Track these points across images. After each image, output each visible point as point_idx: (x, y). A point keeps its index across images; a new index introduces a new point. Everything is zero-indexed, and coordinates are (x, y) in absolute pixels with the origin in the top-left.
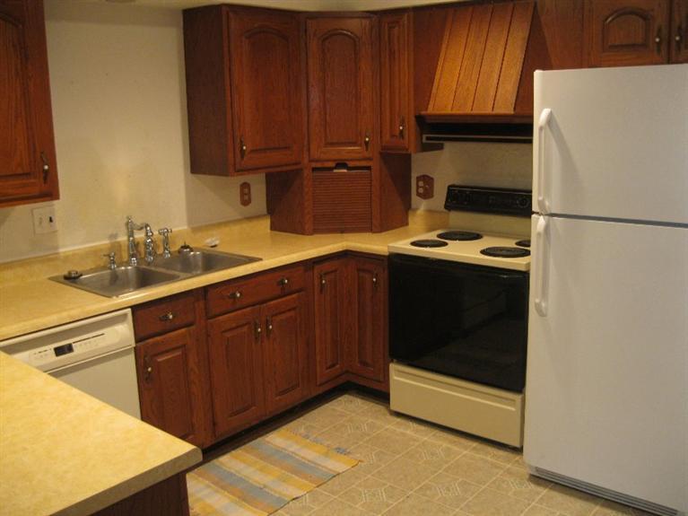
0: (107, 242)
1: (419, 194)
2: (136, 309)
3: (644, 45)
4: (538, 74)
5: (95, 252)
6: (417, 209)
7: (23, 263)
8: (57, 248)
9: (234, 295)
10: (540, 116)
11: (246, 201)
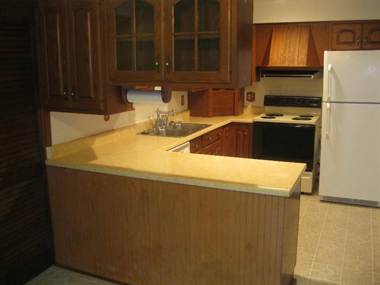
0: (147, 120)
1: (248, 100)
2: (191, 141)
3: (353, 42)
4: (326, 52)
5: (146, 123)
6: (247, 107)
7: (128, 127)
8: (135, 121)
11: (183, 104)
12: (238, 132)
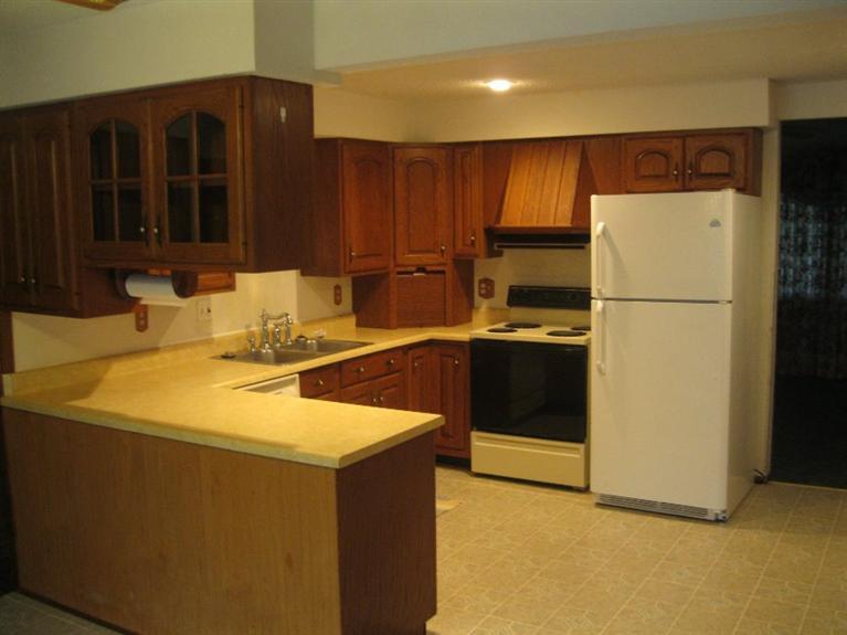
0: (243, 331)
1: (481, 295)
2: (302, 374)
3: (666, 176)
4: (594, 198)
5: (238, 338)
6: (478, 308)
7: (193, 344)
8: (211, 334)
9: (359, 370)
10: (597, 228)
11: (338, 302)
12: (445, 359)
